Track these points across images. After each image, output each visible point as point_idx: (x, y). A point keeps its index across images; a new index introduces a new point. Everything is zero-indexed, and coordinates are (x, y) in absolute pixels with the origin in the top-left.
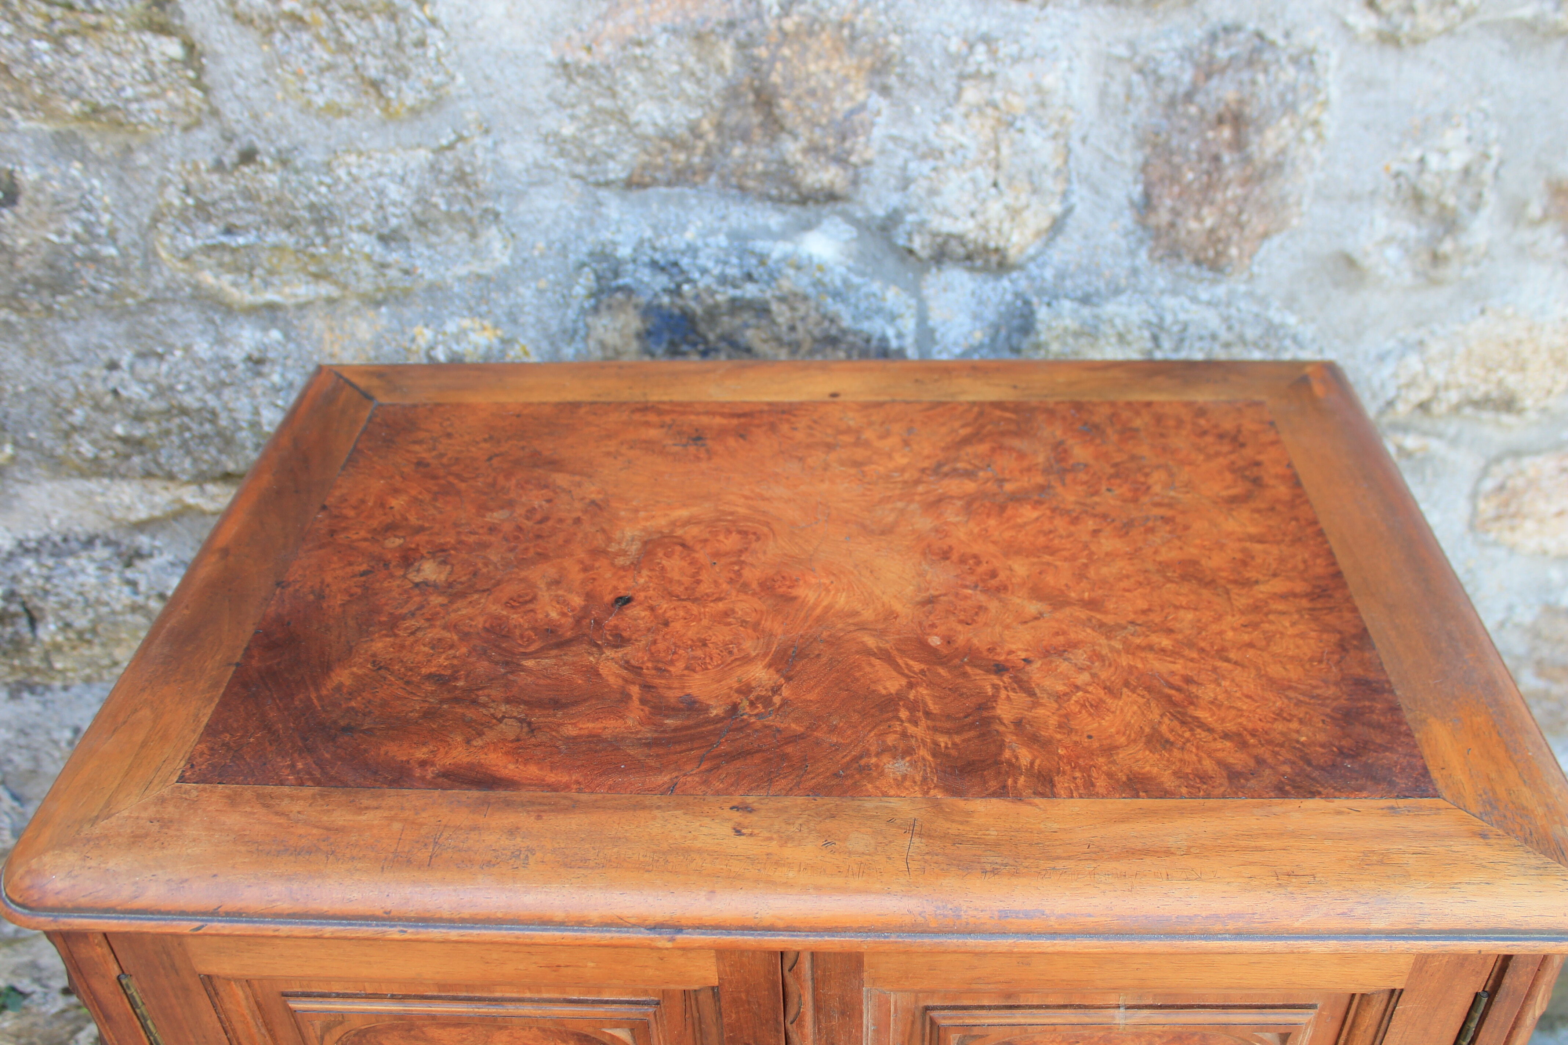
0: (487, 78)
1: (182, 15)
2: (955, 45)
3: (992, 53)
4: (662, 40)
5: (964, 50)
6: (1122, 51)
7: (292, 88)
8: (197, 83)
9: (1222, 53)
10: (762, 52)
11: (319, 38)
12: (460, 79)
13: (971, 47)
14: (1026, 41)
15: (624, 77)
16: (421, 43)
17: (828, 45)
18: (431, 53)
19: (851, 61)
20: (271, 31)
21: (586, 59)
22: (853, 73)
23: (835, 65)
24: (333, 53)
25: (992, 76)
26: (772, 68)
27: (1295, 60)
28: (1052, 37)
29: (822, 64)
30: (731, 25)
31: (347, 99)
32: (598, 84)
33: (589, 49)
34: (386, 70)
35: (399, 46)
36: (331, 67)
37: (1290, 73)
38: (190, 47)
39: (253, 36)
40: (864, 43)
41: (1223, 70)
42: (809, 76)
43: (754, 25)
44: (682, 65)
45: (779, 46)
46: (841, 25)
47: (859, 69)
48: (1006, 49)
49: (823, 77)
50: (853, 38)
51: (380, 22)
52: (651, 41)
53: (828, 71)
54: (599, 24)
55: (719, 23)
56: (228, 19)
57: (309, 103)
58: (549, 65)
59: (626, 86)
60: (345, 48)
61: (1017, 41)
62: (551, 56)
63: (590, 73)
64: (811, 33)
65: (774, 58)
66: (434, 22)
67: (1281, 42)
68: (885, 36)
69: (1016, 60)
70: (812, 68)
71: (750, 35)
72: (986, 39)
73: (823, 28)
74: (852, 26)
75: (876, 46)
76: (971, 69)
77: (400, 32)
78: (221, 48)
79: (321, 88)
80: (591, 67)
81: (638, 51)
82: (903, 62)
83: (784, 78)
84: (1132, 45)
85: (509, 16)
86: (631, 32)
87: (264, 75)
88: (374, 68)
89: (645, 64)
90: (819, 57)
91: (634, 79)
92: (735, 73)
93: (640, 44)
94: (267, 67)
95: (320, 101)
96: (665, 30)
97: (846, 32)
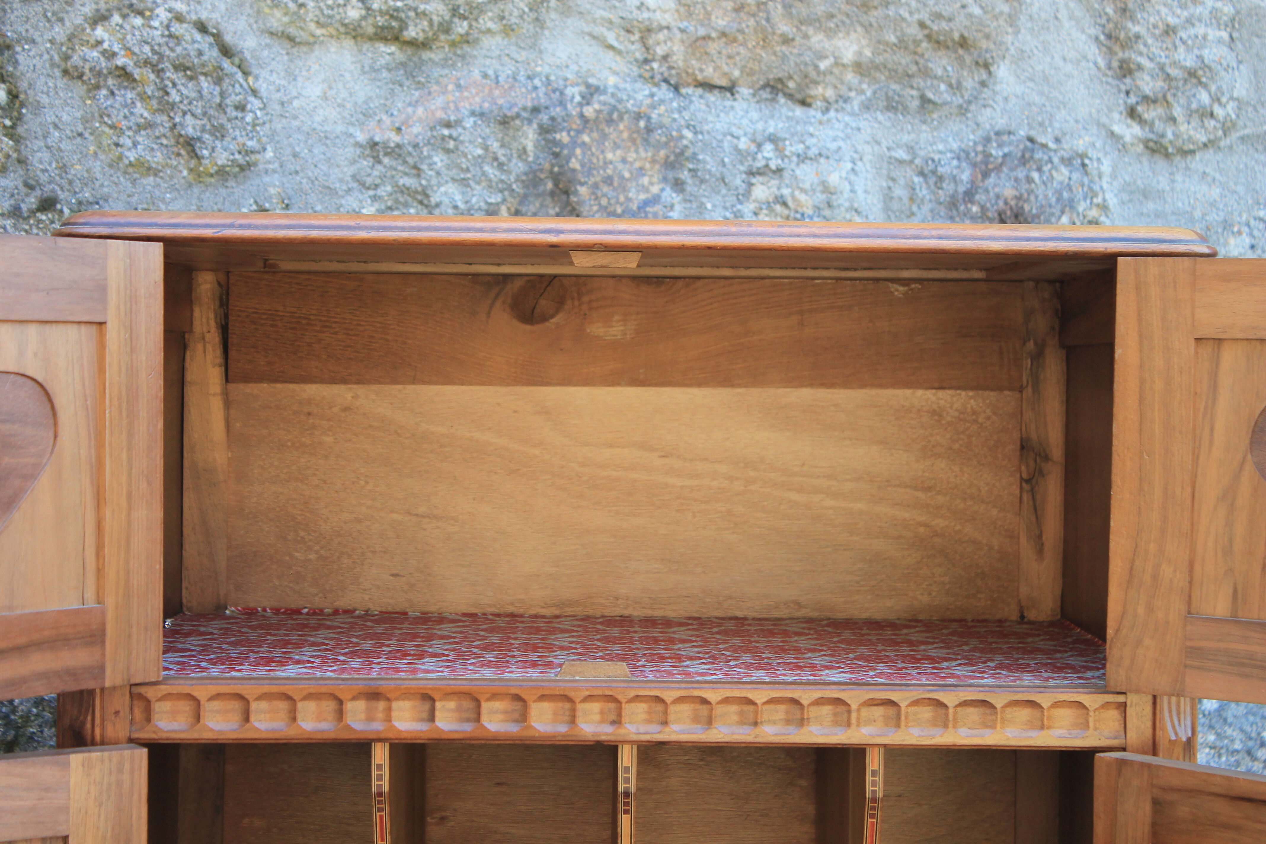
0: (295, 155)
1: (16, 63)
2: (743, 144)
3: (780, 151)
4: (469, 123)
5: (753, 148)
6: (901, 154)
7: (106, 142)
8: (11, 132)
9: (996, 152)
10: (563, 137)
11: (143, 97)
12: (269, 154)
13: (759, 146)
14: (810, 141)
15: (430, 157)
16: (241, 107)
17: (625, 135)
18: (249, 118)
19: (646, 154)
20: (97, 87)
21: (395, 138)
22: (648, 166)
23: (631, 156)
24: (154, 112)
25: (779, 171)
26: (572, 154)
27: (1067, 162)
28: (835, 139)
29: (619, 152)
30: (536, 110)
31: (158, 157)
32: (405, 162)
33: (399, 130)
34: (203, 130)
35: (221, 107)
36: (149, 125)
37: (1062, 174)
38: (13, 95)
39: (80, 89)
40: (658, 136)
41: (998, 168)
42: (606, 163)
43: (557, 111)
44: (486, 148)
45: (579, 132)
46: (638, 116)
47: (653, 161)
48: (793, 147)
49: (620, 166)
50: (649, 130)
51: (205, 83)
52: (458, 122)
53: (624, 161)
54: (410, 110)
55: (525, 109)
56: (57, 73)
57: (120, 158)
58: (357, 144)
59: (431, 165)
60: (167, 107)
61: (803, 142)
62: (361, 137)
63: (396, 151)
64: (610, 121)
65: (574, 143)
66: (254, 92)
67: (1052, 145)
68: (679, 130)
69: (802, 158)
70: (610, 156)
71: (553, 119)
72: (773, 139)
73: (621, 118)
74: (649, 119)
75: (671, 138)
76: (760, 163)
77: (222, 94)
78: (44, 100)
79: (135, 144)
80: (398, 146)
81: (446, 132)
82: (694, 158)
83: (583, 165)
84: (910, 149)
85: (325, 98)
86: (440, 115)
87: (80, 128)
88: (191, 127)
89: (451, 144)
90: (616, 146)
91: (439, 159)
92: (537, 157)
93: (448, 125)
94: (85, 121)
95: (132, 156)
96: (473, 113)
97: (642, 124)
